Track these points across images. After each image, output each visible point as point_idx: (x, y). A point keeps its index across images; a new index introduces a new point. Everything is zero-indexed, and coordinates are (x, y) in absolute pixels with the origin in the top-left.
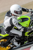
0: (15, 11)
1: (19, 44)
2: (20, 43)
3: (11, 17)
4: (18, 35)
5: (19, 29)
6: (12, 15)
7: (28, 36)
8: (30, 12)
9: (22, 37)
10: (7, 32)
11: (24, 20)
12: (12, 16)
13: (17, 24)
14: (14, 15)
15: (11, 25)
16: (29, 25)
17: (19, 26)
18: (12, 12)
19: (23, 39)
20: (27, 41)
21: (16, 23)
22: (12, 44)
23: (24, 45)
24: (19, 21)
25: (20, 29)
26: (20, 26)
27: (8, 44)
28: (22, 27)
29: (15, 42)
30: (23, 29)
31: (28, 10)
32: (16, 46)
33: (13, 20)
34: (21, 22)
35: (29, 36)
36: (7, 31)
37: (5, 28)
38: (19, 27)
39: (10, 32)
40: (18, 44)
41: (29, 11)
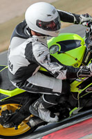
0: (38, 21)
1: (54, 117)
2: (58, 114)
3: (30, 40)
6: (30, 33)
7: (80, 91)
9: (62, 95)
12: (31, 35)
13: (46, 58)
14: (37, 34)
15: (29, 61)
16: (83, 62)
18: (31, 24)
19: (66, 102)
20: (76, 108)
21: (43, 57)
22: (35, 118)
23: (69, 118)
24: (54, 49)
25: (57, 74)
27: (23, 117)
30: (65, 72)
31: (78, 17)
32: (46, 123)
33: (36, 49)
34: (59, 53)
35: (84, 92)
38: (54, 69)
39: (28, 82)
40: (52, 116)
41: (82, 20)
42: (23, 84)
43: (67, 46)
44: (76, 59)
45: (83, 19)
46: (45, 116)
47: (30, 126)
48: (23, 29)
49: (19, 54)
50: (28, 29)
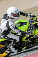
2: (18, 49)
4: (15, 40)
6: (9, 18)
7: (26, 41)
8: (29, 16)
10: (3, 36)
12: (9, 19)
13: (14, 27)
15: (8, 28)
17: (16, 30)
22: (9, 50)
24: (17, 25)
27: (5, 50)
28: (19, 31)
31: (27, 14)
33: (10, 23)
34: (19, 26)
37: (2, 32)
39: (7, 36)
40: (15, 50)
42: (5, 37)
43: (22, 24)
44: (25, 29)
45: (29, 15)
46: (13, 49)
47: (7, 53)
48: (6, 16)
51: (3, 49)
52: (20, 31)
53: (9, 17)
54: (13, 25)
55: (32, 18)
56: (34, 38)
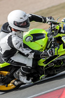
2: (32, 78)
4: (25, 65)
5: (26, 54)
10: (5, 60)
11: (36, 37)
12: (12, 31)
15: (11, 47)
23: (40, 81)
26: (27, 49)
27: (11, 79)
28: (31, 51)
29: (21, 77)
30: (33, 54)
31: (45, 19)
34: (31, 41)
36: (5, 58)
43: (37, 37)
44: (42, 46)
49: (4, 42)
50: (10, 27)
51: (7, 79)
52: (33, 51)
53: (11, 28)
54: (20, 43)
55: (53, 25)
56: (58, 61)
